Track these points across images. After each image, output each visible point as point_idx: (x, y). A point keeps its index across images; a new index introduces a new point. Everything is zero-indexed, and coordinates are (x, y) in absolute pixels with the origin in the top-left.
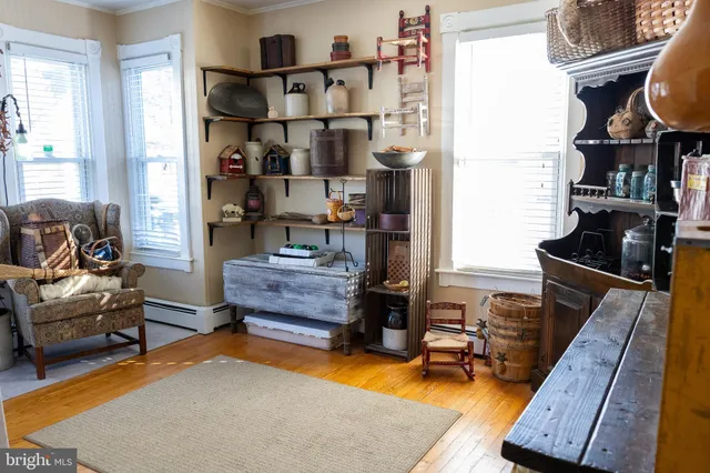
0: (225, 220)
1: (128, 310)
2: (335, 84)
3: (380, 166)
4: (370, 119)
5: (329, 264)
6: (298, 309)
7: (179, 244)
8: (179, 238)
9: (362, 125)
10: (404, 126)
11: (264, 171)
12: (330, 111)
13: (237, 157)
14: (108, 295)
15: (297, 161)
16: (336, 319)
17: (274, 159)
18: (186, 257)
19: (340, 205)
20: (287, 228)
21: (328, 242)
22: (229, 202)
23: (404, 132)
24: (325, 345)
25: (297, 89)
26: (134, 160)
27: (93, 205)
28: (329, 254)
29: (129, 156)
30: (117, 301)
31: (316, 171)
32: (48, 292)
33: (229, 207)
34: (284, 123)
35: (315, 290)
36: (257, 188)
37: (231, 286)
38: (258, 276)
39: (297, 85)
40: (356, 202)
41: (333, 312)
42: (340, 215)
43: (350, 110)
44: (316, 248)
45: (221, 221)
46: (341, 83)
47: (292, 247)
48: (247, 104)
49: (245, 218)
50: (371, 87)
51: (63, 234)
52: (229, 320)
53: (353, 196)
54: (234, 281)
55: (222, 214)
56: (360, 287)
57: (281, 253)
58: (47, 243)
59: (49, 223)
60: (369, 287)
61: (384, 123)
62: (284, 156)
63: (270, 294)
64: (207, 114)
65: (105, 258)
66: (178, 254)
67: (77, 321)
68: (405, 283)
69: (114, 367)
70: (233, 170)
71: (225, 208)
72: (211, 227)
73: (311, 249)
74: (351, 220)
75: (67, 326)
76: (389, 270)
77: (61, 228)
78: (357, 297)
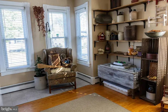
0: (99, 53)
1: (71, 77)
2: (133, 11)
3: (147, 37)
4: (145, 21)
5: (129, 68)
6: (118, 82)
7: (87, 59)
8: (87, 58)
9: (142, 24)
10: (157, 23)
11: (110, 39)
12: (131, 20)
13: (102, 35)
14: (66, 73)
15: (120, 36)
16: (129, 87)
17: (113, 36)
18: (88, 63)
19: (132, 50)
20: (117, 56)
21: (129, 61)
22: (100, 48)
23: (157, 25)
24: (126, 94)
25: (121, 14)
26: (78, 37)
27: (67, 49)
28: (129, 65)
29: (76, 36)
30: (69, 75)
31: (126, 39)
32: (53, 71)
33: (100, 50)
34: (117, 25)
35: (123, 77)
36: (109, 44)
37: (100, 72)
38: (107, 70)
39: (121, 13)
40: (138, 49)
41: (129, 84)
42: (132, 53)
43: (138, 18)
44: (125, 63)
45: (98, 53)
46: (135, 10)
47: (117, 62)
48: (106, 20)
49: (105, 53)
50: (145, 11)
51: (57, 56)
52: (99, 81)
53: (137, 47)
54: (100, 71)
55: (98, 52)
56: (138, 77)
57: (114, 64)
58: (53, 59)
59: (54, 54)
60: (142, 77)
61: (149, 22)
62: (116, 35)
63: (110, 76)
64: (94, 23)
65: (67, 63)
66: (87, 62)
67: (58, 80)
68: (155, 78)
69: (67, 92)
70: (101, 39)
71: (99, 50)
72: (95, 55)
73: (123, 63)
74: (137, 55)
75: (56, 81)
76: (149, 72)
77: (56, 55)
78: (137, 80)
